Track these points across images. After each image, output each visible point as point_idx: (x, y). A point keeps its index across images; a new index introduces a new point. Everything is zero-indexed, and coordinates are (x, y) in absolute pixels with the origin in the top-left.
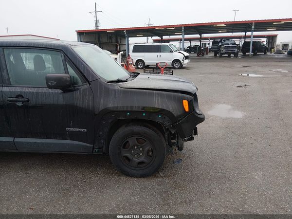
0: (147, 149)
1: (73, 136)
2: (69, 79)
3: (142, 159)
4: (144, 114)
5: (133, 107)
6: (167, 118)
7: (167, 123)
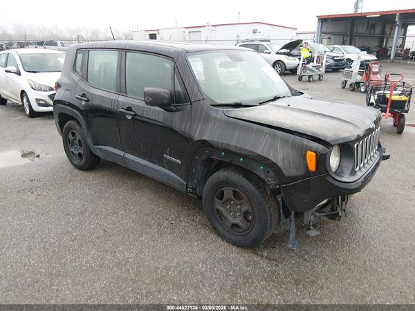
0: (244, 209)
1: (171, 166)
2: (167, 96)
3: (238, 221)
4: (241, 159)
5: (229, 145)
6: (272, 173)
7: (271, 181)
